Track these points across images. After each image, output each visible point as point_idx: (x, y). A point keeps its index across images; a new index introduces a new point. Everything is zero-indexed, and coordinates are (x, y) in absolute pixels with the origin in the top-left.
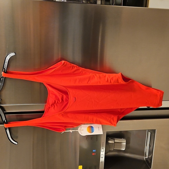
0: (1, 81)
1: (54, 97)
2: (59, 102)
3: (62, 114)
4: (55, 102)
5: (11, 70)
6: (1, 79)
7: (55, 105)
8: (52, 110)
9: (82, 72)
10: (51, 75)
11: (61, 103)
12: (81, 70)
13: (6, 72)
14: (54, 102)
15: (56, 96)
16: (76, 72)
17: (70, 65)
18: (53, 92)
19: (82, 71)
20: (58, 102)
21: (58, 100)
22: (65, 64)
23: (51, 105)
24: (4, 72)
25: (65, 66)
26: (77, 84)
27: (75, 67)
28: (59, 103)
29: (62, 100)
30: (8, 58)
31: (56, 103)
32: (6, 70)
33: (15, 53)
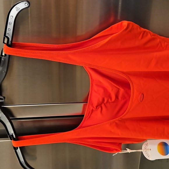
0: (2, 63)
1: (101, 91)
2: (111, 99)
3: (116, 123)
4: (103, 100)
5: (20, 40)
6: (2, 59)
7: (103, 106)
8: (98, 115)
9: (160, 44)
10: (101, 51)
11: (113, 102)
12: (158, 40)
13: (10, 45)
14: (101, 100)
15: (105, 90)
16: (149, 45)
17: (139, 29)
18: (100, 82)
19: (160, 42)
20: (108, 100)
21: (110, 97)
22: (130, 28)
23: (97, 107)
24: (7, 44)
25: (130, 31)
26: (153, 68)
27: (147, 34)
28: (109, 103)
29: (117, 97)
30: (14, 13)
31: (105, 102)
32: (10, 40)
33: (28, 2)
